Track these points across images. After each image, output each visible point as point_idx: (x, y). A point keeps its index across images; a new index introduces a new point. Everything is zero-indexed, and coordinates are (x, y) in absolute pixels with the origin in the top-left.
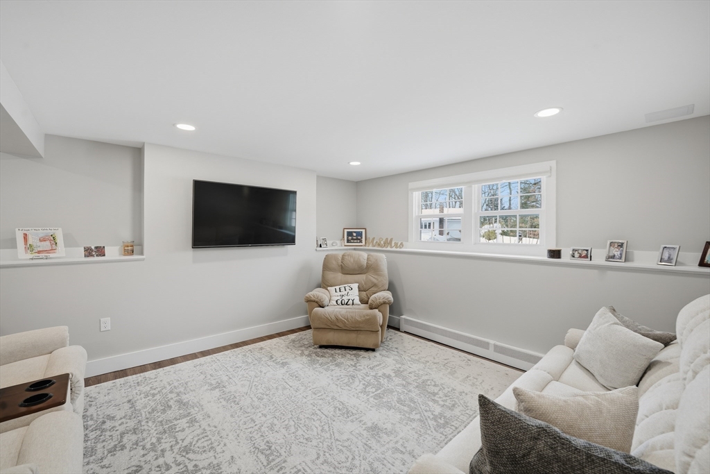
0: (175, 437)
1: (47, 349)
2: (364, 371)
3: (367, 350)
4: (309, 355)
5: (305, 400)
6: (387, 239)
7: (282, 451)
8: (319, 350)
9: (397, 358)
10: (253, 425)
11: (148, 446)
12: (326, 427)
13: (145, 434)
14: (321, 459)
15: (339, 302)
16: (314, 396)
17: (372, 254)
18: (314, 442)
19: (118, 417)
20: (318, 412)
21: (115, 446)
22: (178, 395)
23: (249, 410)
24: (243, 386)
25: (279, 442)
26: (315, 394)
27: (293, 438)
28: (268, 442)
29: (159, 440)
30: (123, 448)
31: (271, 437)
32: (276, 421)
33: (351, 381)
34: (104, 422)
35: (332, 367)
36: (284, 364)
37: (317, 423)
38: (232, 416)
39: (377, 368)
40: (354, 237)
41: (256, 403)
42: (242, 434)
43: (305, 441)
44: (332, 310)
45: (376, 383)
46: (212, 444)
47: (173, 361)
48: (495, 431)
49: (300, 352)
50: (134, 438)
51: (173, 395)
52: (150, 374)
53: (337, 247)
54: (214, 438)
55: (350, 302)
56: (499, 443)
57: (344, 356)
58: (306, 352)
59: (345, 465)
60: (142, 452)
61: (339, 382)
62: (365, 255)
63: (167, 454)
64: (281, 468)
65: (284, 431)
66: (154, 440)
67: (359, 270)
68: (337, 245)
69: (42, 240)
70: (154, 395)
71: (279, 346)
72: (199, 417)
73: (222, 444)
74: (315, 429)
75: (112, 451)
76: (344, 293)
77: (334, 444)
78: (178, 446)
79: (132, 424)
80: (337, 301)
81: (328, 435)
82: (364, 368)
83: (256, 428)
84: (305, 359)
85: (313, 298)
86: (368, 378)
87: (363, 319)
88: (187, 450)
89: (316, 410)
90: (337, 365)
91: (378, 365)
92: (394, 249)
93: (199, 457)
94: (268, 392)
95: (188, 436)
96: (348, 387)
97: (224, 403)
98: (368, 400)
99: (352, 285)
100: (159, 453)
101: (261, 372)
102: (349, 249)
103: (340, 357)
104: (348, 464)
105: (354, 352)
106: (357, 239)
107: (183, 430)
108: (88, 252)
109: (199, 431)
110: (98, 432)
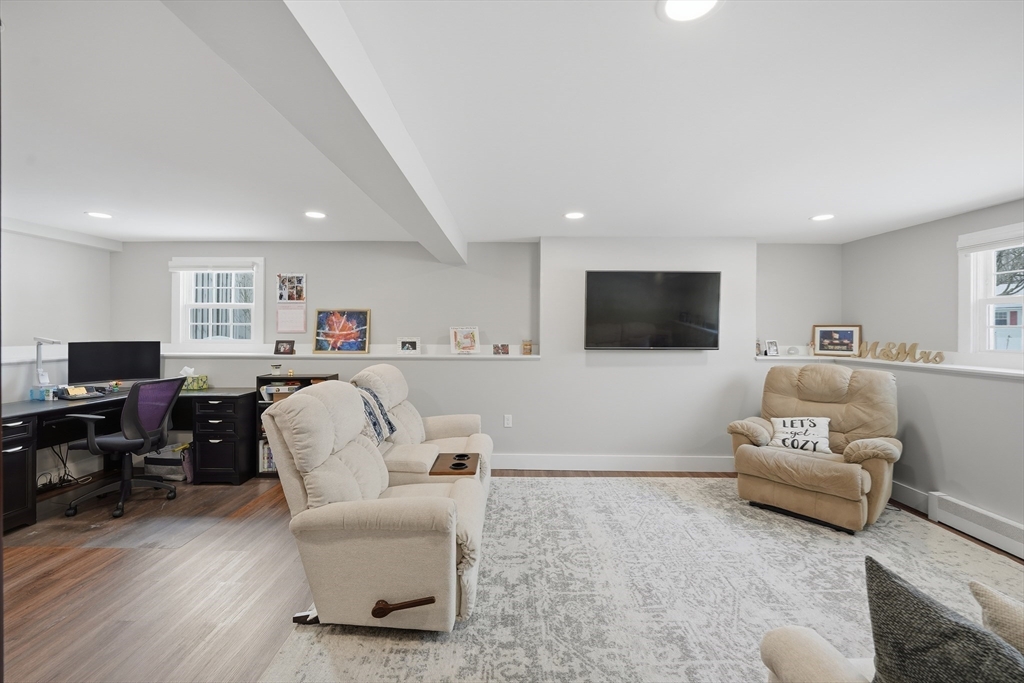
0: (556, 542)
1: (466, 432)
2: (820, 556)
3: (838, 529)
4: (730, 510)
5: (707, 559)
6: (904, 345)
7: (664, 601)
8: (748, 507)
9: (899, 557)
10: (635, 561)
11: (534, 541)
12: (730, 600)
13: (532, 531)
14: (711, 630)
15: (788, 442)
16: (723, 560)
17: (864, 370)
18: (707, 609)
19: (513, 509)
20: (724, 580)
21: (509, 531)
22: (565, 506)
23: (634, 545)
24: (632, 519)
25: (662, 590)
26: (726, 558)
27: (681, 593)
28: (648, 584)
29: (543, 539)
30: (515, 535)
31: (654, 582)
32: (663, 568)
33: (790, 561)
34: (503, 509)
35: (764, 536)
36: (689, 511)
37: (719, 591)
38: (614, 544)
39: (848, 559)
40: (832, 340)
41: (644, 541)
42: (621, 565)
43: (695, 602)
44: (773, 452)
45: (837, 578)
46: (589, 561)
47: (564, 474)
48: (879, 607)
49: (717, 502)
50: (523, 530)
51: (560, 505)
52: (544, 480)
53: (797, 355)
54: (592, 558)
55: (810, 446)
56: (883, 624)
57: (787, 525)
58: (728, 506)
59: (743, 649)
60: (529, 544)
61: (768, 555)
62: (846, 372)
63: (549, 554)
64: (658, 616)
65: (671, 582)
66: (539, 538)
67: (831, 396)
68: (797, 352)
69: (466, 337)
70: (544, 500)
71: (688, 488)
72: (581, 533)
73: (599, 566)
74: (713, 596)
75: (507, 534)
76: (798, 428)
77: (735, 622)
78: (558, 552)
79: (523, 518)
80: (784, 441)
81: (730, 609)
82: (821, 552)
83: (639, 566)
84: (721, 513)
85: (740, 429)
86: (823, 567)
87: (827, 474)
88: (565, 558)
89: (721, 576)
90: (772, 534)
91: (852, 556)
92: (921, 364)
93: (575, 568)
94: (660, 535)
95: (569, 547)
96: (781, 567)
97: (609, 529)
98: (812, 594)
99: (816, 420)
100: (542, 551)
101: (657, 510)
102: (823, 361)
103: (782, 525)
104: (749, 652)
105: (810, 526)
106: (842, 344)
107: (565, 539)
108: (497, 349)
109: (580, 546)
110: (498, 516)
